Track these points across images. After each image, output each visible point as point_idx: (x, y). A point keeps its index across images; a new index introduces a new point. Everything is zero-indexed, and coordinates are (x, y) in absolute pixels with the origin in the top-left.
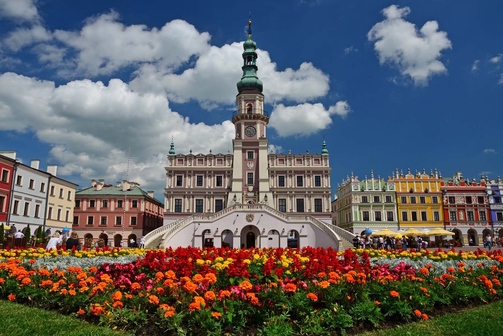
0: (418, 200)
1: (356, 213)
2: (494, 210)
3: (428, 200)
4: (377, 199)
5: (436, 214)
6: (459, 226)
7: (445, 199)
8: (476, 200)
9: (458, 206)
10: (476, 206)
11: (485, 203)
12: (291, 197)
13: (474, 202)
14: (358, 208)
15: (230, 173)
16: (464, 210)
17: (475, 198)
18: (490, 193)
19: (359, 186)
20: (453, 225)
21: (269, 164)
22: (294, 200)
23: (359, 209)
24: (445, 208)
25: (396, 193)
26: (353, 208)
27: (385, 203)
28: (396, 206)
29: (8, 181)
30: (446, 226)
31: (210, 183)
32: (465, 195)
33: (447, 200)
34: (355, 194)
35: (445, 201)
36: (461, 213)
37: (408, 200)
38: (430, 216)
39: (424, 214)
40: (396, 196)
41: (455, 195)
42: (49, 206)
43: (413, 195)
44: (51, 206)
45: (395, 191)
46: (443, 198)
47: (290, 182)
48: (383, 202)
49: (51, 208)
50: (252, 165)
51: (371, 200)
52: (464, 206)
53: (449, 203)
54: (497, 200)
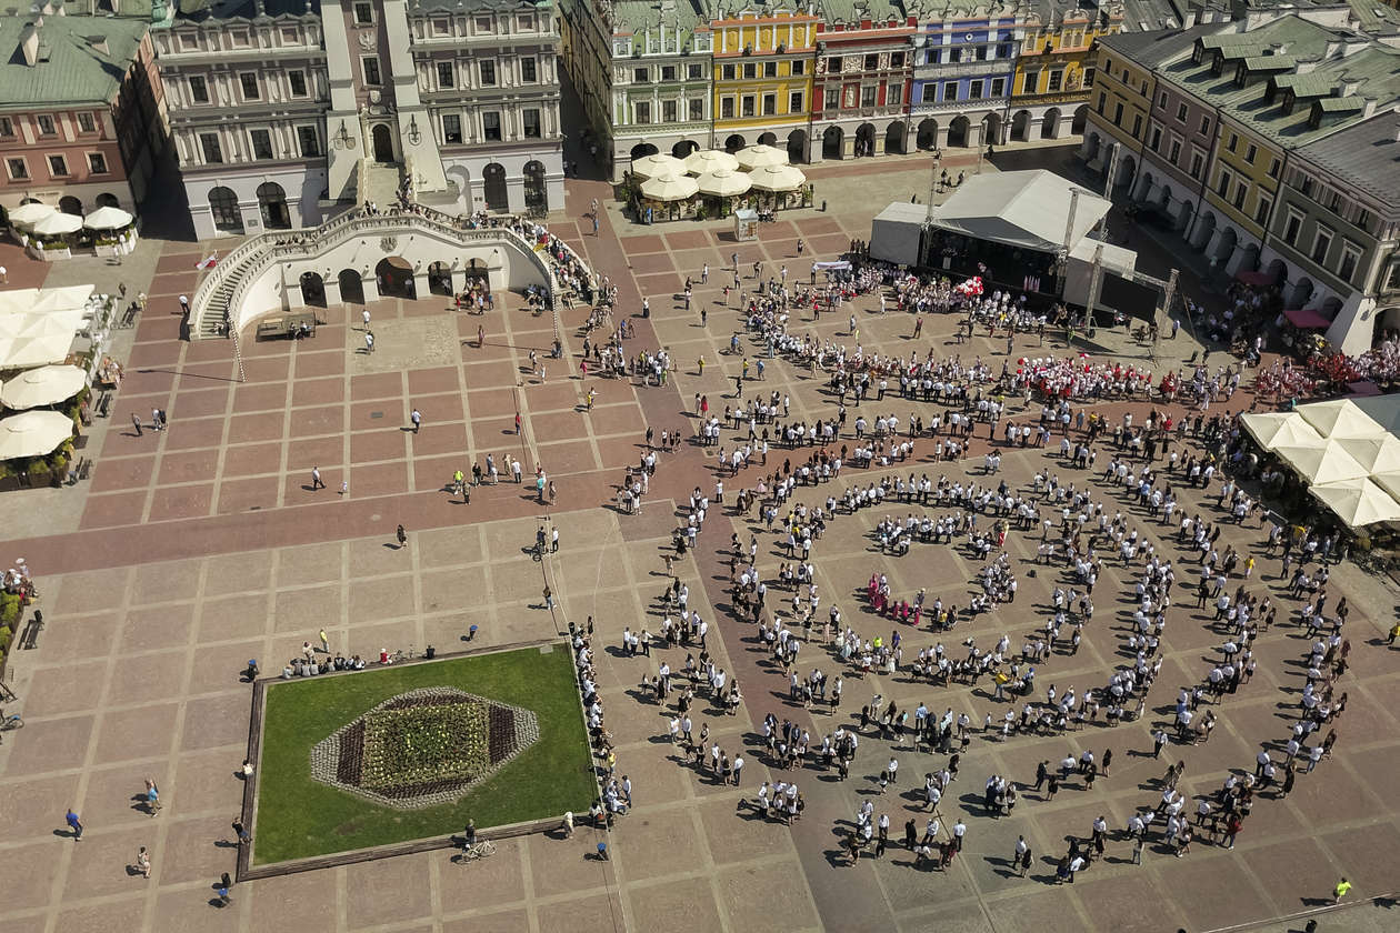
0: (760, 71)
1: (621, 107)
2: (921, 81)
3: (783, 69)
4: (669, 73)
5: (797, 99)
6: (841, 121)
7: (821, 64)
8: (887, 61)
9: (846, 78)
10: (884, 74)
11: (905, 67)
12: (470, 110)
13: (882, 65)
14: (625, 97)
15: (320, 65)
16: (857, 85)
17: (886, 57)
18: (920, 42)
19: (630, 44)
20: (828, 119)
21: (411, 36)
22: (479, 117)
23: (629, 100)
24: (817, 83)
25: (713, 57)
26: (614, 96)
27: (687, 81)
28: (710, 87)
30: (813, 122)
31: (275, 90)
32: (867, 51)
33: (824, 67)
34: (621, 63)
35: (819, 69)
36: (851, 93)
37: (739, 72)
38: (783, 104)
39: (770, 99)
40: (713, 63)
41: (844, 53)
43: (748, 60)
45: (711, 51)
46: (816, 61)
47: (467, 78)
48: (683, 79)
50: (370, 40)
51: (656, 77)
52: (859, 77)
53: (827, 73)
54: (933, 57)
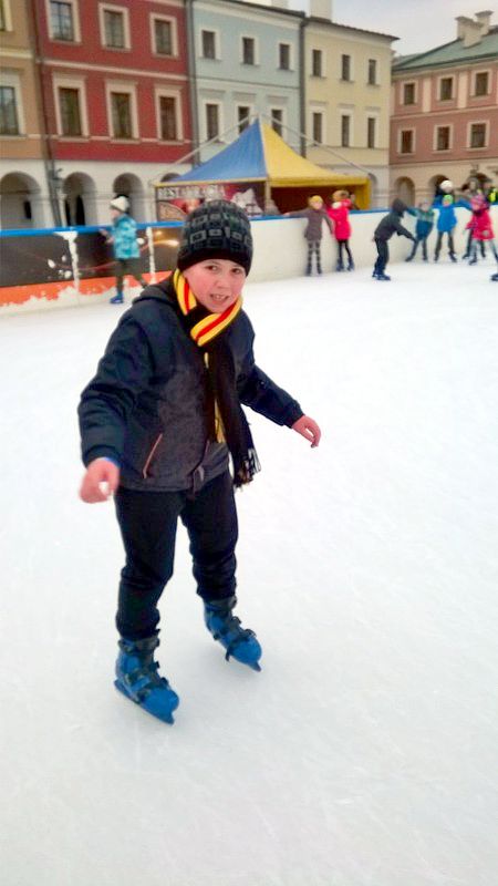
29: (175, 52)
42: (310, 110)
44: (317, 109)
49: (317, 117)
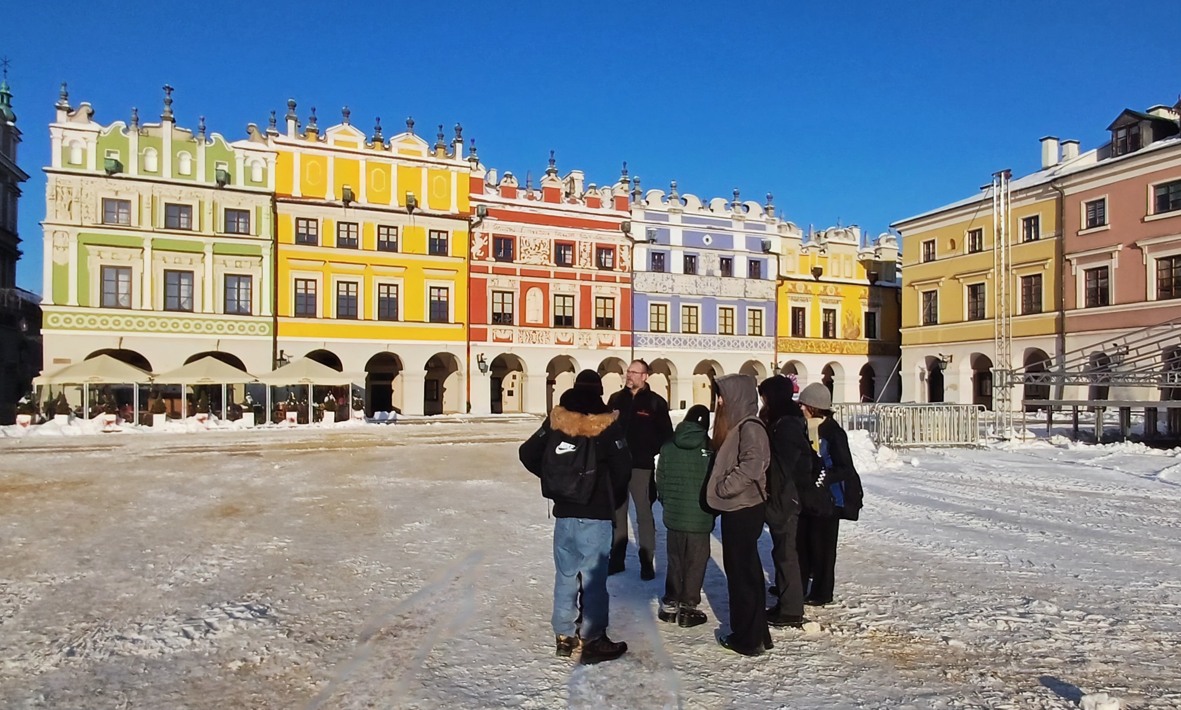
0: (368, 236)
2: (645, 296)
4: (177, 216)
6: (520, 346)
7: (479, 243)
8: (591, 256)
9: (524, 273)
10: (586, 277)
11: (618, 269)
13: (583, 261)
14: (73, 247)
16: (545, 288)
17: (588, 249)
18: (639, 232)
19: (92, 150)
20: (497, 340)
23: (82, 255)
24: (474, 276)
25: (275, 198)
27: (218, 236)
28: (268, 253)
30: (471, 343)
32: (555, 234)
33: (485, 249)
34: (69, 182)
35: (476, 250)
36: (535, 298)
37: (328, 234)
39: (388, 294)
41: (517, 231)
43: (350, 215)
45: (271, 188)
46: (471, 235)
48: (207, 230)
51: (149, 218)
52: (546, 275)
53: (491, 258)
54: (658, 262)
